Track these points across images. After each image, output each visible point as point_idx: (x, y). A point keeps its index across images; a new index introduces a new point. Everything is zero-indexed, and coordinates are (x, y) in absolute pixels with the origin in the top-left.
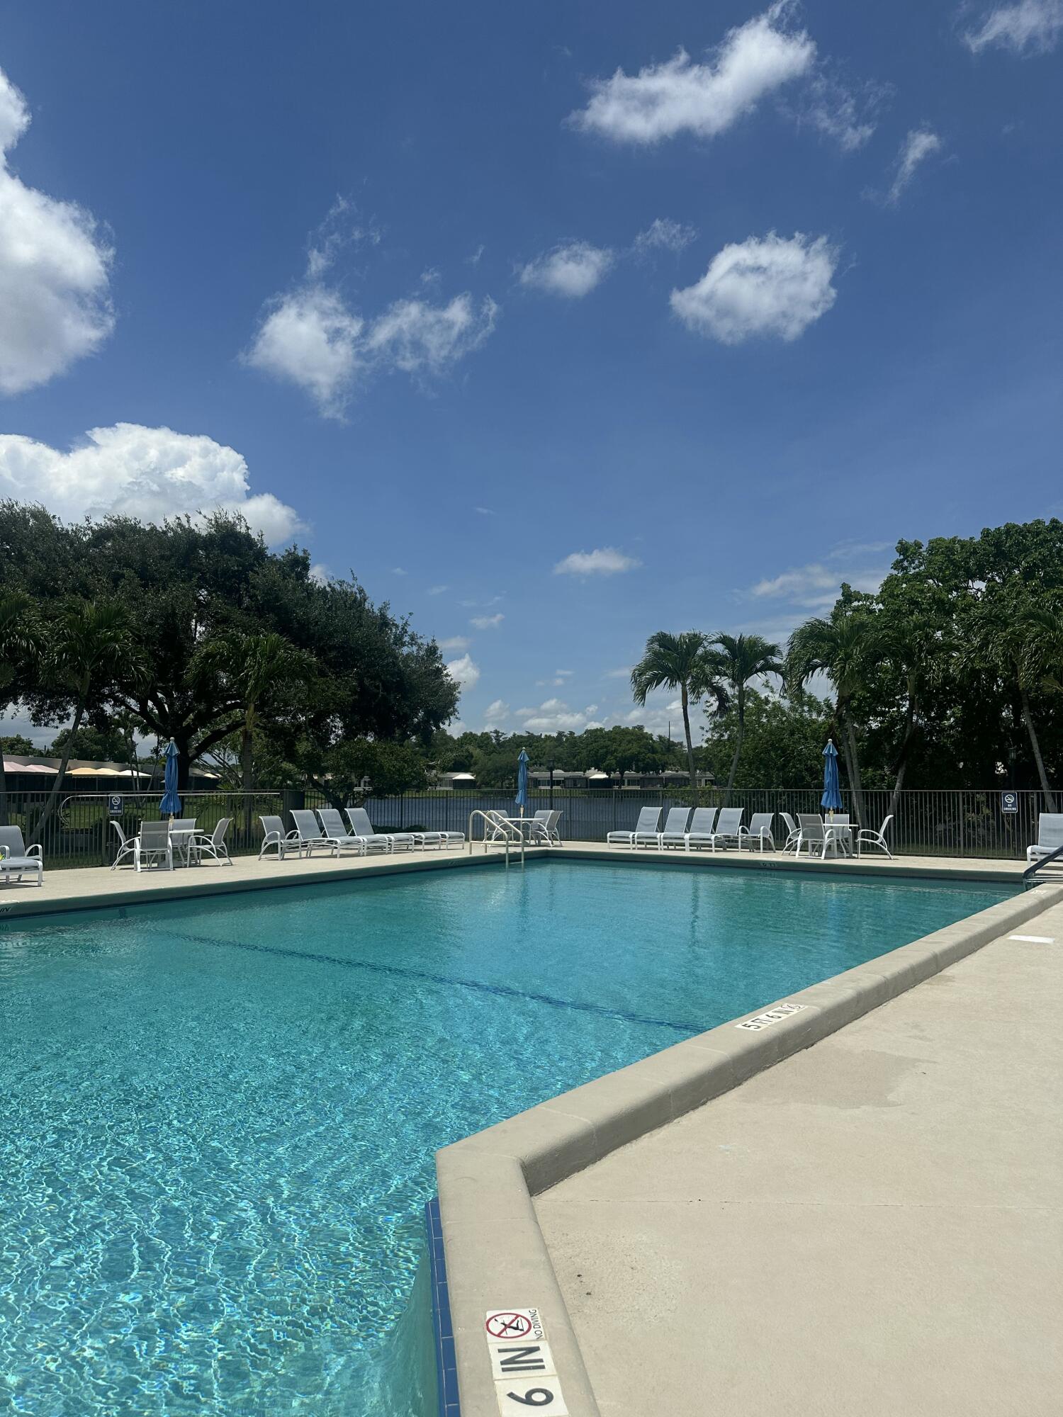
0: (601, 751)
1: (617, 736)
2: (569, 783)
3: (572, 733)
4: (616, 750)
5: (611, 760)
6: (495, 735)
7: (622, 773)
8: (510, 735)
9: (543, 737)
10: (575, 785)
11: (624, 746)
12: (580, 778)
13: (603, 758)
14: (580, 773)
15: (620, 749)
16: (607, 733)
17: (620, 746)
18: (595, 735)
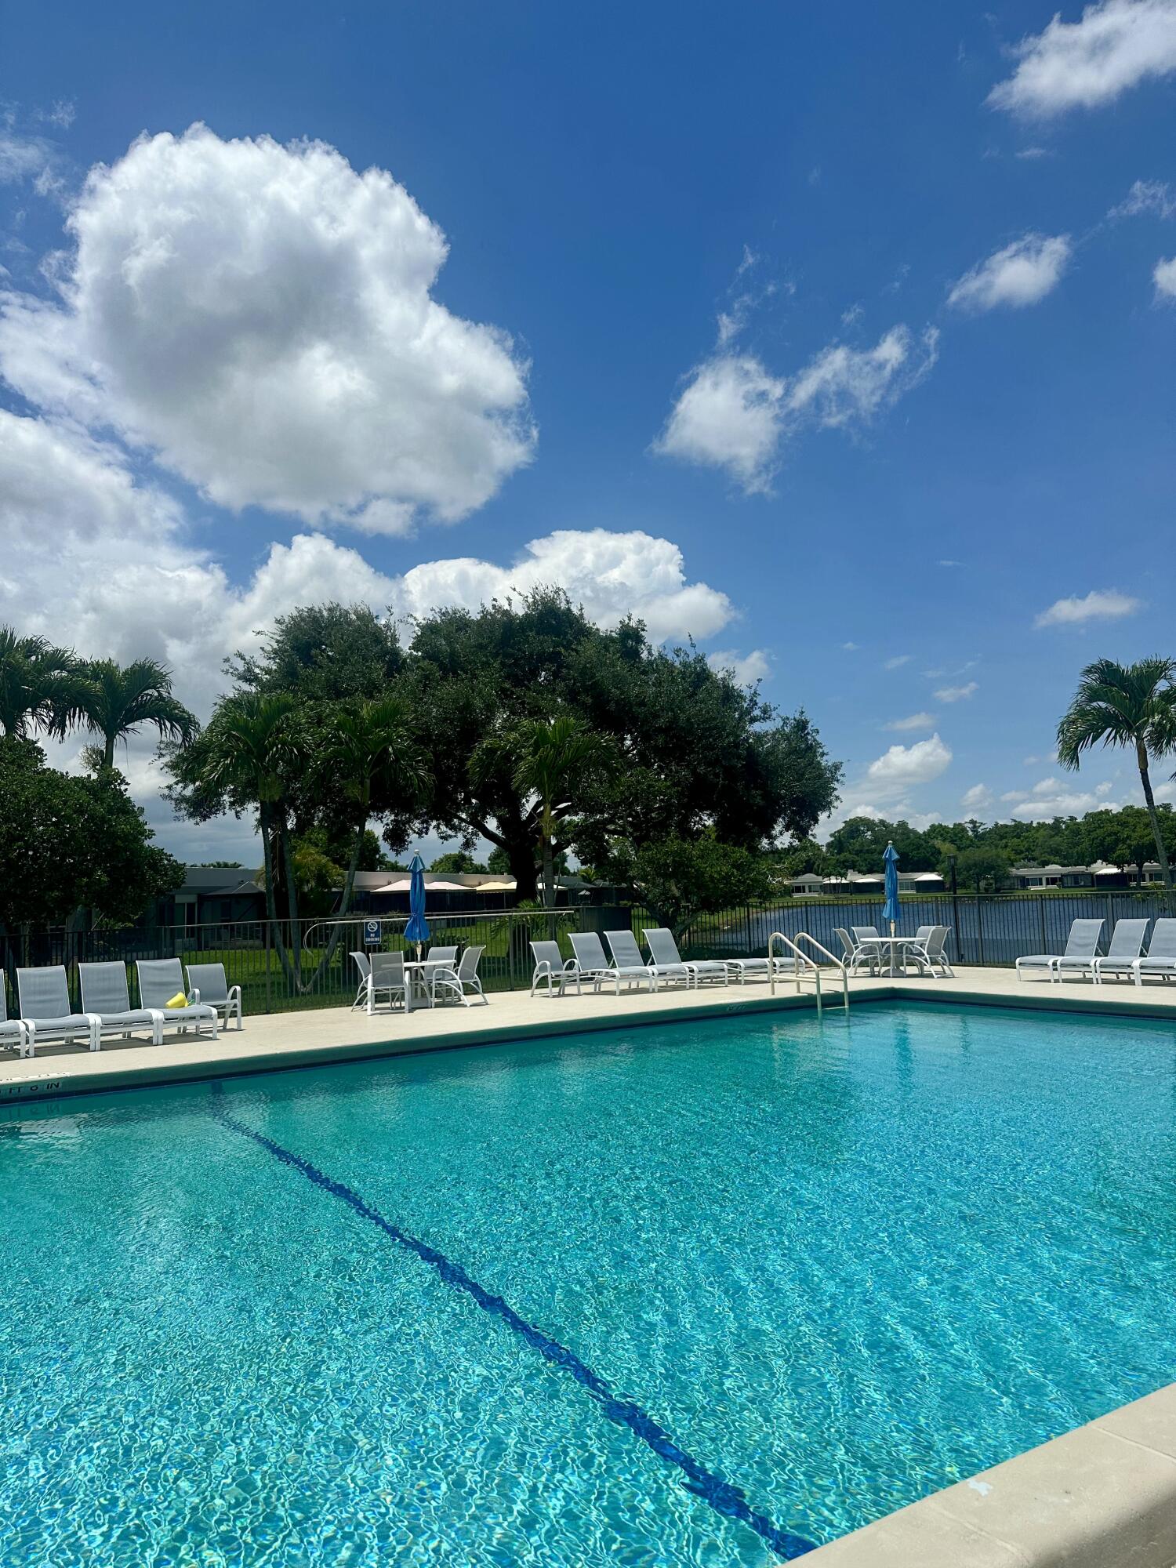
0: (1108, 839)
1: (1130, 820)
2: (1069, 881)
3: (1072, 819)
4: (1129, 837)
5: (1122, 850)
6: (971, 826)
7: (1140, 866)
8: (990, 825)
9: (1034, 825)
10: (1076, 882)
11: (1140, 831)
12: (1083, 874)
13: (1112, 848)
14: (1082, 868)
15: (1134, 835)
16: (1115, 816)
17: (1134, 831)
18: (1098, 819)
